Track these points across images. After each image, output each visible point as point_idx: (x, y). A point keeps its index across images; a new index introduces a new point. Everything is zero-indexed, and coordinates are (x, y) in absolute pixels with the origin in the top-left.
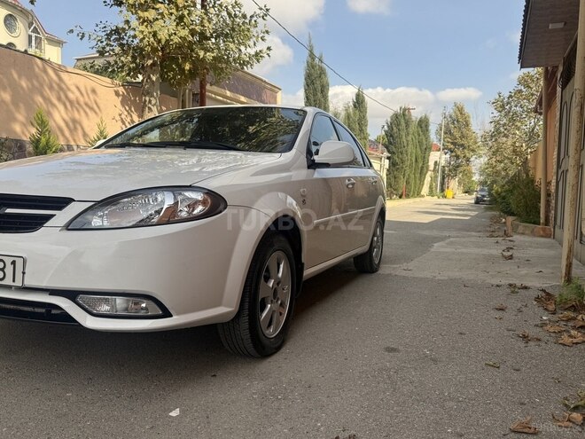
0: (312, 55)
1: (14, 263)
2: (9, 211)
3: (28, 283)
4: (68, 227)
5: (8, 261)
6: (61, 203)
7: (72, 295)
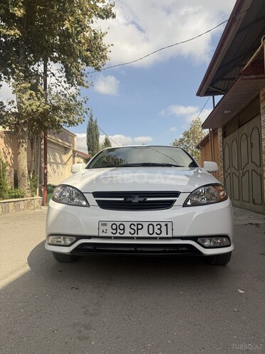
0: (91, 119)
1: (166, 225)
2: (148, 199)
3: (175, 235)
4: (185, 205)
5: (163, 224)
6: (176, 194)
7: (195, 238)
